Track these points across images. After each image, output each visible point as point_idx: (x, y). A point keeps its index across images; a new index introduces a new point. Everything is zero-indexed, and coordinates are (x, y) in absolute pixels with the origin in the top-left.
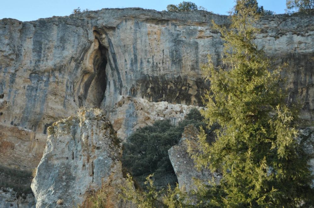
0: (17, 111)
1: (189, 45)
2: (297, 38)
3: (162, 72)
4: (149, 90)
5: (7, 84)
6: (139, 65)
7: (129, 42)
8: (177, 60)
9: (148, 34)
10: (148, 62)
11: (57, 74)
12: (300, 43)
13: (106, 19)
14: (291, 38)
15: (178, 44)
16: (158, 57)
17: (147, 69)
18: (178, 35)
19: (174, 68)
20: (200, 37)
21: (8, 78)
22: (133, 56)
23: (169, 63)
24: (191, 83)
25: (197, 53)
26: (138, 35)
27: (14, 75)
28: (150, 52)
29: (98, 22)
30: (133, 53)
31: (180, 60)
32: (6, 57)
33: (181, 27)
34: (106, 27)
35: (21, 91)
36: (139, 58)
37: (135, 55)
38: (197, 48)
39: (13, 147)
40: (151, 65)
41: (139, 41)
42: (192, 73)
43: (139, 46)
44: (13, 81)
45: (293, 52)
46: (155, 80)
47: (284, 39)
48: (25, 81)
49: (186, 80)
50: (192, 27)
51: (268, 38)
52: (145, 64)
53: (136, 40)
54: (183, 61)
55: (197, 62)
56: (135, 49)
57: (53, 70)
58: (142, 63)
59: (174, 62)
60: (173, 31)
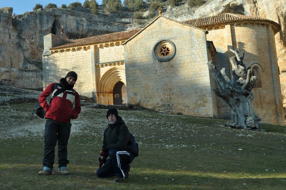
0: (38, 43)
1: (81, 24)
2: (109, 27)
3: (73, 32)
4: (68, 35)
5: (34, 35)
6: (67, 29)
7: (64, 21)
8: (78, 29)
9: (70, 20)
10: (70, 28)
11: (47, 32)
12: (110, 28)
13: (58, 13)
14: (108, 26)
15: (78, 24)
16: (73, 27)
17: (69, 30)
18: (78, 21)
19: (77, 31)
20: (84, 22)
21: (34, 33)
22: (65, 26)
23: (75, 30)
24: (80, 35)
25: (83, 28)
26: (67, 19)
27: (35, 32)
28: (70, 25)
29: (55, 13)
30: (65, 25)
31: (79, 29)
32: (34, 27)
33: (79, 17)
34: (58, 15)
35: (38, 37)
36: (67, 27)
37: (66, 26)
38: (83, 26)
39: (38, 54)
40: (70, 29)
41: (67, 22)
42: (81, 33)
43: (67, 23)
44: (35, 34)
45: (107, 30)
46: (71, 33)
47: (106, 26)
48: (39, 34)
49: (79, 34)
50: (82, 18)
51: (102, 25)
52: (69, 29)
53: (66, 21)
54: (79, 30)
55: (83, 30)
56: (66, 24)
57: (46, 31)
58: (68, 28)
59: (77, 29)
60: (76, 19)
